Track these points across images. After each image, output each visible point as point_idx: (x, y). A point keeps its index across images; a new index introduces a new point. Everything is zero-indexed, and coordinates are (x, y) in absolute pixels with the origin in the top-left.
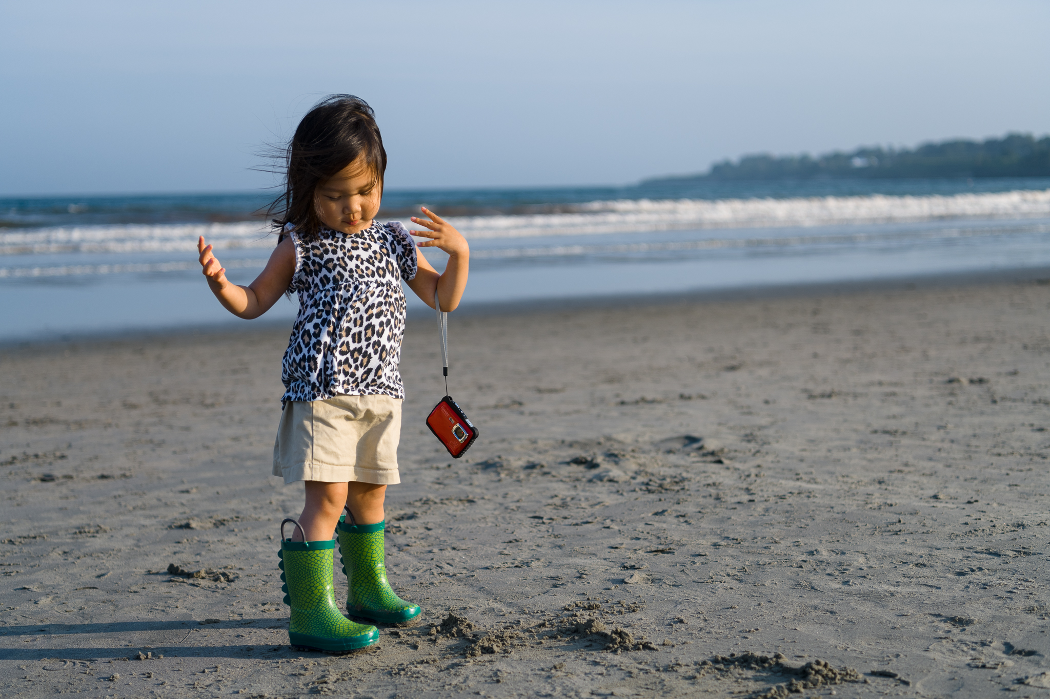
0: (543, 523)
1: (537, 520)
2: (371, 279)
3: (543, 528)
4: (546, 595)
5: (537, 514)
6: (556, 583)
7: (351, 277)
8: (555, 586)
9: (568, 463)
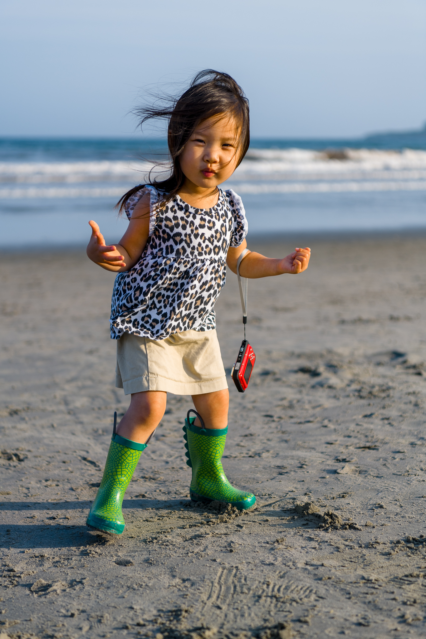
0: (273, 421)
1: (268, 419)
2: (208, 257)
3: (273, 425)
4: (273, 481)
5: (269, 413)
6: (281, 471)
7: (192, 253)
8: (281, 474)
9: (296, 372)
